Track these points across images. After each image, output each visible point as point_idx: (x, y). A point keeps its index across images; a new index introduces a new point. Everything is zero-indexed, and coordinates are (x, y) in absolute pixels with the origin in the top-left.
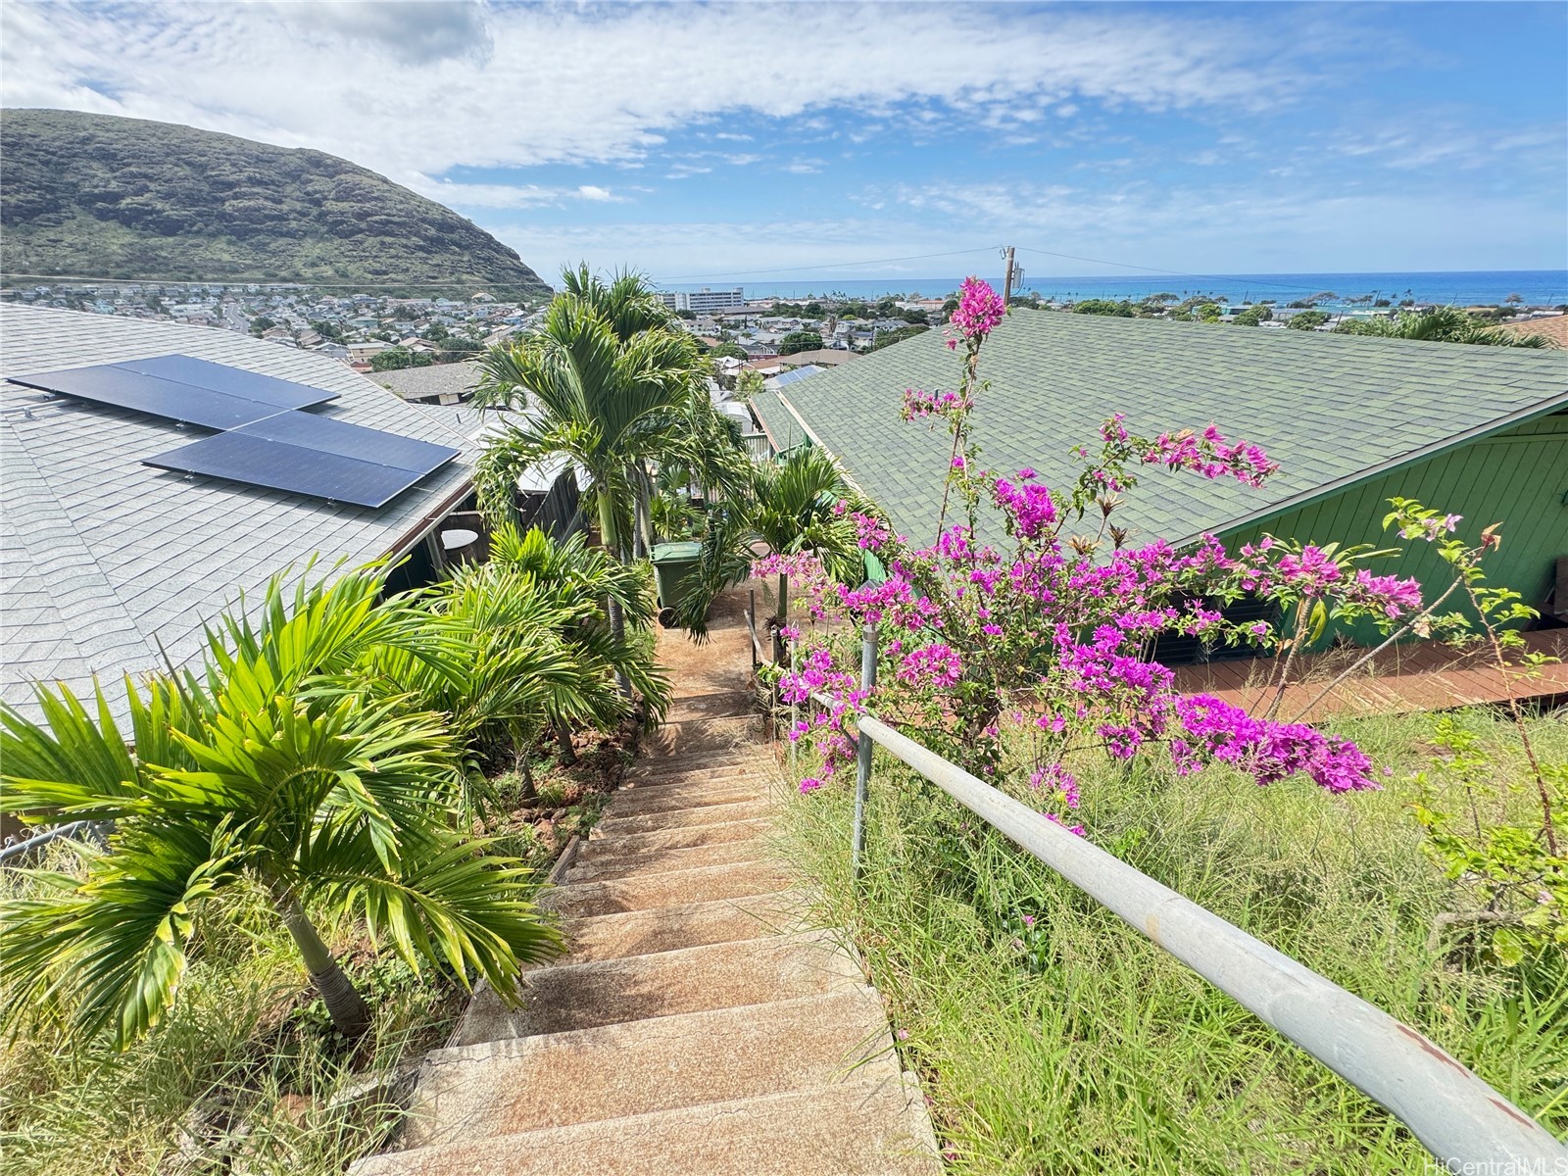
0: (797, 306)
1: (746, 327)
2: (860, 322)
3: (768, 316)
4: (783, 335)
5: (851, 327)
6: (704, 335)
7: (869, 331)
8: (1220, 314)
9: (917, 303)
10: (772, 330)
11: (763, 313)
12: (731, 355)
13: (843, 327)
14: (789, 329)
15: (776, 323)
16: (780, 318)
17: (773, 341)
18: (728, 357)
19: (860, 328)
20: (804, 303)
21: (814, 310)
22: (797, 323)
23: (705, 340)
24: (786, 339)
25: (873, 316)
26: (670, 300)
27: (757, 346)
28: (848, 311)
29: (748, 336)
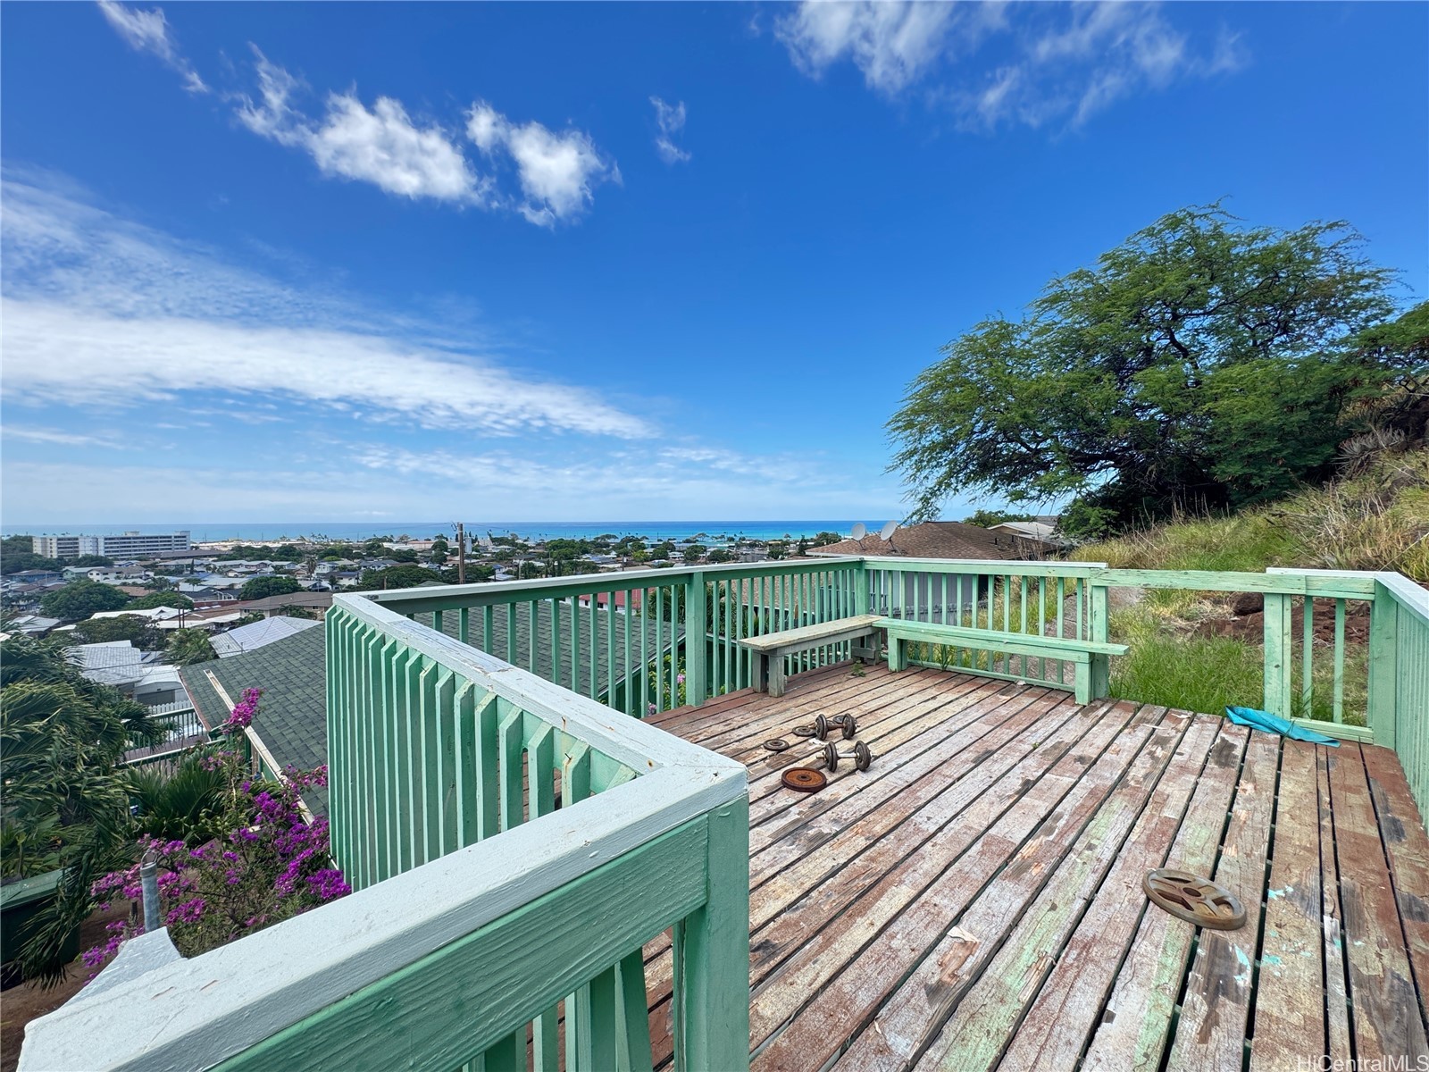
0: (266, 548)
1: (192, 572)
2: (345, 562)
3: (225, 560)
4: (245, 580)
5: (334, 568)
6: (124, 584)
7: (354, 570)
8: (645, 548)
9: (406, 543)
10: (231, 574)
11: (218, 556)
12: (169, 605)
13: (324, 568)
14: (255, 572)
15: (238, 566)
16: (244, 562)
17: (232, 585)
18: (163, 608)
19: (344, 568)
20: (276, 545)
21: (288, 553)
22: (266, 565)
23: (125, 589)
24: (249, 583)
25: (359, 556)
26: (68, 544)
27: (209, 592)
28: (330, 553)
29: (196, 582)
